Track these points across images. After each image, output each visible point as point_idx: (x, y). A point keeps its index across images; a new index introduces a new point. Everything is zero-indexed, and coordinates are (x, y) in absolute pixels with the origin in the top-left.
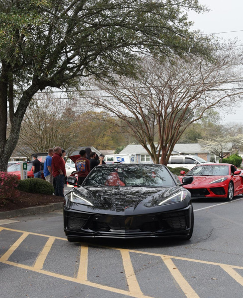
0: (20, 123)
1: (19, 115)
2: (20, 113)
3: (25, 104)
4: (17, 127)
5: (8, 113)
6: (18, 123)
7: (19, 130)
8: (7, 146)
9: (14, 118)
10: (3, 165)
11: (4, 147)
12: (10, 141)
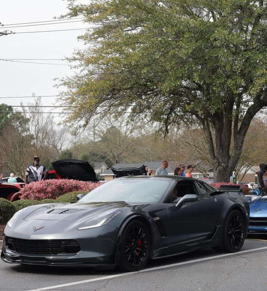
0: (243, 141)
1: (243, 133)
2: (243, 131)
3: (247, 123)
4: (240, 144)
5: (233, 131)
6: (241, 141)
7: (241, 146)
8: (231, 162)
9: (238, 136)
10: (227, 179)
11: (228, 163)
12: (233, 157)
